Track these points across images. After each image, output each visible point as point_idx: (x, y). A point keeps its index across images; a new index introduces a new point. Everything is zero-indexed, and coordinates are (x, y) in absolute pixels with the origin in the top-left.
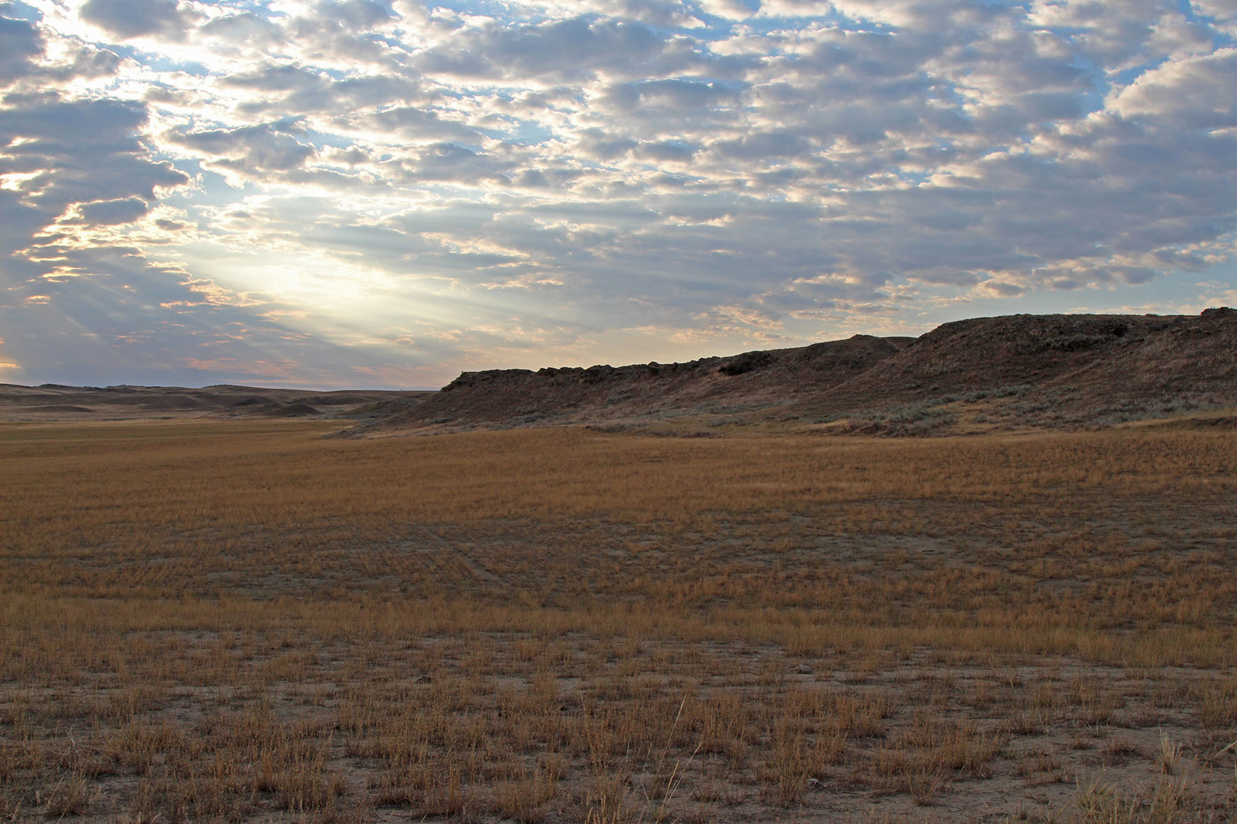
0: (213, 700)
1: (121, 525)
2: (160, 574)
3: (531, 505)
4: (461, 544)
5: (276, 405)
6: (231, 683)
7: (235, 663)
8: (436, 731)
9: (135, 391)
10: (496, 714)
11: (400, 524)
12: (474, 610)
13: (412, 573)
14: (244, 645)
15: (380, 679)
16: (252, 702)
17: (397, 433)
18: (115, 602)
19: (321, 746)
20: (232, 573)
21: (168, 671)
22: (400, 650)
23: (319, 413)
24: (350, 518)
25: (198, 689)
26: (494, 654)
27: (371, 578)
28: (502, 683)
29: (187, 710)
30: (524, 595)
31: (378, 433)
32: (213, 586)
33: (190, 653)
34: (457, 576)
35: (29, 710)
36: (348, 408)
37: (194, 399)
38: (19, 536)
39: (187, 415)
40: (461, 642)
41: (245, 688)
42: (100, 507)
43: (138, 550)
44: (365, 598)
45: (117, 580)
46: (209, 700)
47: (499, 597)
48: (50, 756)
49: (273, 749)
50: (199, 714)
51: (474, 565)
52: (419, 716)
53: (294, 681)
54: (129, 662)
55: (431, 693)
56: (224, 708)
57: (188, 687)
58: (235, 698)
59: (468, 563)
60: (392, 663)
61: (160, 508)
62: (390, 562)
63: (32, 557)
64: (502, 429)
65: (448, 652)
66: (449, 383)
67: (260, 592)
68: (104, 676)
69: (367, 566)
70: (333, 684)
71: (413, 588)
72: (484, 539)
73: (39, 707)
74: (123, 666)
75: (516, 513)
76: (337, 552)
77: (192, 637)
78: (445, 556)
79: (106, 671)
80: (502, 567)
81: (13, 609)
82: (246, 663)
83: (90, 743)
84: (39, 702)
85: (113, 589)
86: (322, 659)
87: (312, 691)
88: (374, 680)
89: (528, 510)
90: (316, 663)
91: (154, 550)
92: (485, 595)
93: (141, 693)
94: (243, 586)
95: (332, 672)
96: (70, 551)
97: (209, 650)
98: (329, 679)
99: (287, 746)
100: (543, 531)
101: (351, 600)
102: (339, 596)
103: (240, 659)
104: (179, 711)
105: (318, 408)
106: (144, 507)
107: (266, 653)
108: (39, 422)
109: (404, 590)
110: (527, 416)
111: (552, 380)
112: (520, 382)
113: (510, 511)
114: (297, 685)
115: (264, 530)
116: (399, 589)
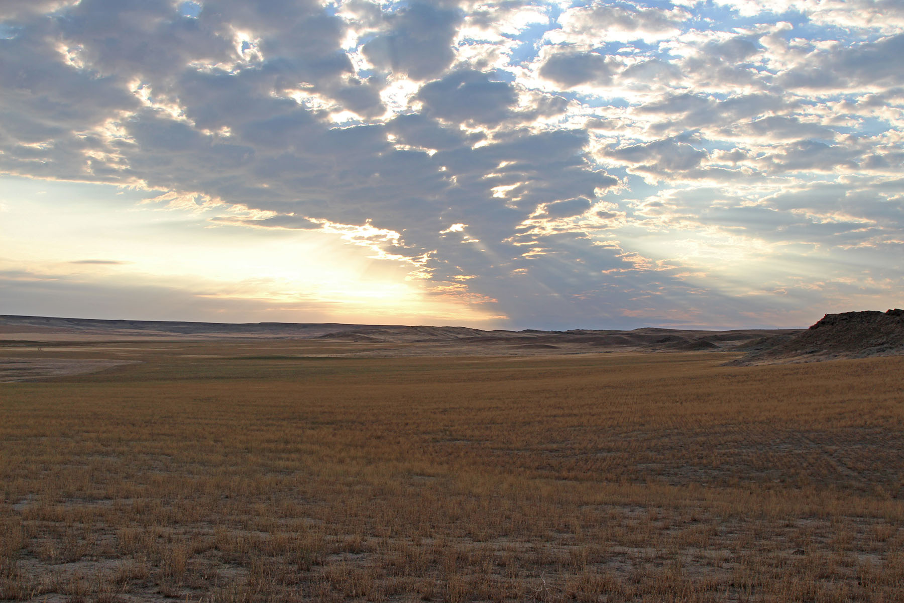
0: (641, 558)
1: (577, 428)
2: (605, 464)
3: (883, 417)
4: (827, 447)
5: (685, 342)
6: (654, 546)
7: (657, 531)
8: (808, 593)
9: (586, 333)
10: (856, 582)
11: (779, 431)
12: (838, 499)
13: (789, 468)
14: (663, 518)
15: (764, 549)
16: (669, 561)
17: (776, 361)
18: (575, 483)
19: (720, 598)
20: (655, 464)
21: (609, 536)
22: (780, 527)
23: (718, 347)
24: (741, 426)
25: (631, 549)
26: (855, 534)
27: (758, 471)
28: (861, 558)
29: (623, 564)
30: (879, 488)
31: (761, 361)
32: (641, 473)
33: (626, 522)
34: (825, 472)
35: (515, 557)
36: (738, 343)
37: (626, 338)
38: (510, 435)
39: (624, 350)
40: (828, 524)
41: (664, 551)
42: (563, 416)
43: (589, 446)
44: (753, 486)
45: (575, 467)
46: (639, 558)
47: (858, 489)
48: (529, 591)
49: (684, 598)
50: (631, 567)
51: (839, 464)
52: (795, 580)
53: (700, 547)
54: (583, 527)
55: (804, 562)
56: (649, 565)
57: (624, 548)
58: (657, 558)
59: (833, 462)
60: (774, 538)
61: (604, 417)
62: (772, 459)
63: (518, 450)
64: (858, 357)
65: (818, 531)
66: (816, 323)
67: (676, 479)
68: (566, 536)
69: (755, 462)
70: (729, 551)
71: (790, 480)
72: (846, 443)
73: (522, 555)
74: (578, 529)
75: (871, 423)
76: (732, 451)
77: (627, 511)
78: (815, 456)
79: (567, 532)
80: (860, 465)
81: (505, 486)
82: (665, 532)
83: (555, 584)
84: (522, 552)
85: (572, 474)
86: (721, 532)
87: (714, 556)
88: (760, 550)
89: (881, 421)
90: (716, 535)
91: (600, 446)
92: (847, 488)
93: (591, 550)
94: (663, 475)
95: (728, 542)
96: (544, 446)
97: (639, 521)
98: (726, 547)
99: (694, 597)
100: (894, 438)
101: (742, 487)
102: (733, 484)
103: (660, 529)
104: (617, 564)
105: (716, 344)
106: (593, 415)
107: (679, 525)
108: (522, 356)
109: (783, 481)
110: (878, 347)
111: (898, 318)
112: (872, 321)
113: (866, 422)
114: (702, 550)
115: (678, 434)
116: (779, 480)
